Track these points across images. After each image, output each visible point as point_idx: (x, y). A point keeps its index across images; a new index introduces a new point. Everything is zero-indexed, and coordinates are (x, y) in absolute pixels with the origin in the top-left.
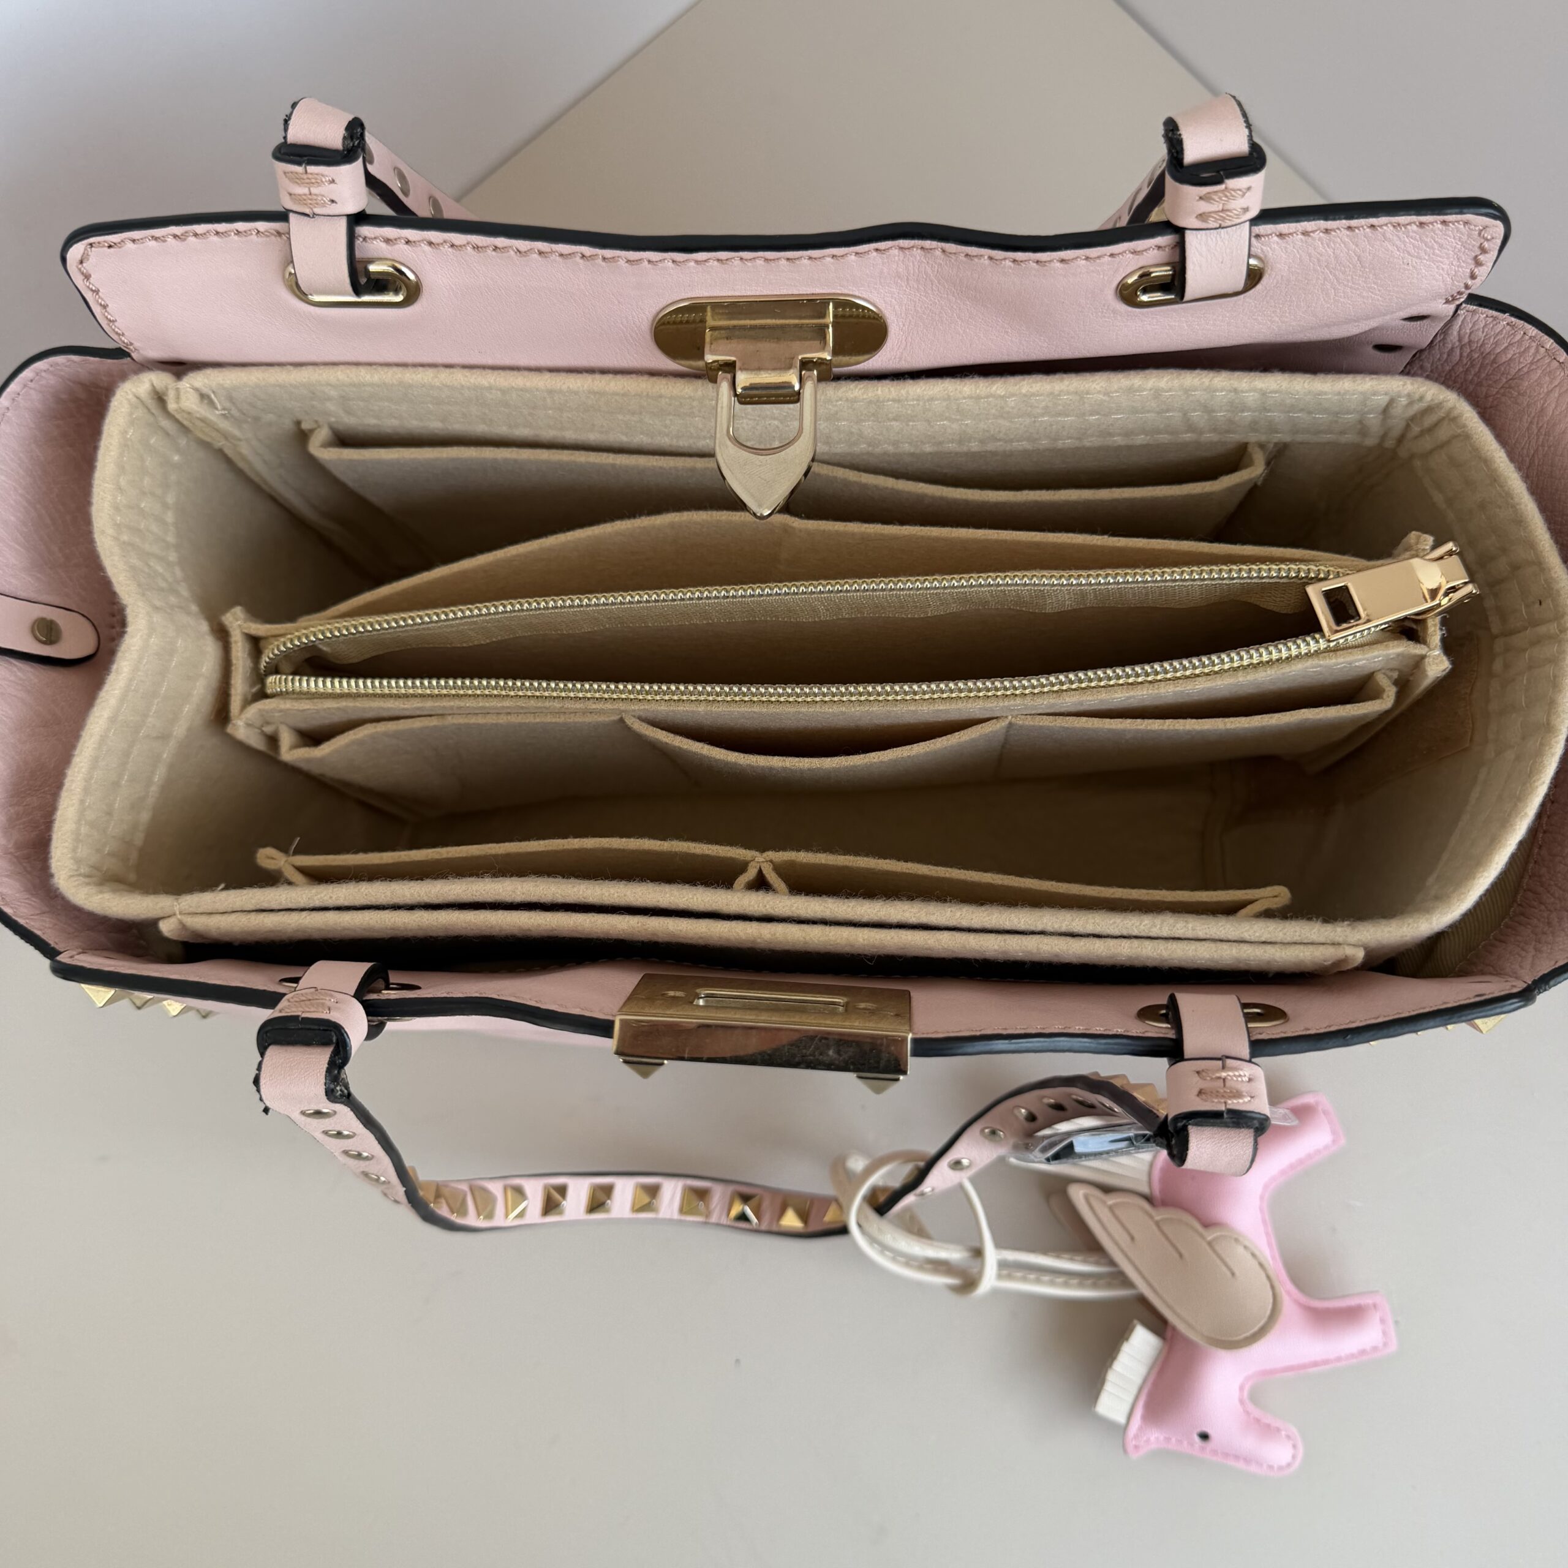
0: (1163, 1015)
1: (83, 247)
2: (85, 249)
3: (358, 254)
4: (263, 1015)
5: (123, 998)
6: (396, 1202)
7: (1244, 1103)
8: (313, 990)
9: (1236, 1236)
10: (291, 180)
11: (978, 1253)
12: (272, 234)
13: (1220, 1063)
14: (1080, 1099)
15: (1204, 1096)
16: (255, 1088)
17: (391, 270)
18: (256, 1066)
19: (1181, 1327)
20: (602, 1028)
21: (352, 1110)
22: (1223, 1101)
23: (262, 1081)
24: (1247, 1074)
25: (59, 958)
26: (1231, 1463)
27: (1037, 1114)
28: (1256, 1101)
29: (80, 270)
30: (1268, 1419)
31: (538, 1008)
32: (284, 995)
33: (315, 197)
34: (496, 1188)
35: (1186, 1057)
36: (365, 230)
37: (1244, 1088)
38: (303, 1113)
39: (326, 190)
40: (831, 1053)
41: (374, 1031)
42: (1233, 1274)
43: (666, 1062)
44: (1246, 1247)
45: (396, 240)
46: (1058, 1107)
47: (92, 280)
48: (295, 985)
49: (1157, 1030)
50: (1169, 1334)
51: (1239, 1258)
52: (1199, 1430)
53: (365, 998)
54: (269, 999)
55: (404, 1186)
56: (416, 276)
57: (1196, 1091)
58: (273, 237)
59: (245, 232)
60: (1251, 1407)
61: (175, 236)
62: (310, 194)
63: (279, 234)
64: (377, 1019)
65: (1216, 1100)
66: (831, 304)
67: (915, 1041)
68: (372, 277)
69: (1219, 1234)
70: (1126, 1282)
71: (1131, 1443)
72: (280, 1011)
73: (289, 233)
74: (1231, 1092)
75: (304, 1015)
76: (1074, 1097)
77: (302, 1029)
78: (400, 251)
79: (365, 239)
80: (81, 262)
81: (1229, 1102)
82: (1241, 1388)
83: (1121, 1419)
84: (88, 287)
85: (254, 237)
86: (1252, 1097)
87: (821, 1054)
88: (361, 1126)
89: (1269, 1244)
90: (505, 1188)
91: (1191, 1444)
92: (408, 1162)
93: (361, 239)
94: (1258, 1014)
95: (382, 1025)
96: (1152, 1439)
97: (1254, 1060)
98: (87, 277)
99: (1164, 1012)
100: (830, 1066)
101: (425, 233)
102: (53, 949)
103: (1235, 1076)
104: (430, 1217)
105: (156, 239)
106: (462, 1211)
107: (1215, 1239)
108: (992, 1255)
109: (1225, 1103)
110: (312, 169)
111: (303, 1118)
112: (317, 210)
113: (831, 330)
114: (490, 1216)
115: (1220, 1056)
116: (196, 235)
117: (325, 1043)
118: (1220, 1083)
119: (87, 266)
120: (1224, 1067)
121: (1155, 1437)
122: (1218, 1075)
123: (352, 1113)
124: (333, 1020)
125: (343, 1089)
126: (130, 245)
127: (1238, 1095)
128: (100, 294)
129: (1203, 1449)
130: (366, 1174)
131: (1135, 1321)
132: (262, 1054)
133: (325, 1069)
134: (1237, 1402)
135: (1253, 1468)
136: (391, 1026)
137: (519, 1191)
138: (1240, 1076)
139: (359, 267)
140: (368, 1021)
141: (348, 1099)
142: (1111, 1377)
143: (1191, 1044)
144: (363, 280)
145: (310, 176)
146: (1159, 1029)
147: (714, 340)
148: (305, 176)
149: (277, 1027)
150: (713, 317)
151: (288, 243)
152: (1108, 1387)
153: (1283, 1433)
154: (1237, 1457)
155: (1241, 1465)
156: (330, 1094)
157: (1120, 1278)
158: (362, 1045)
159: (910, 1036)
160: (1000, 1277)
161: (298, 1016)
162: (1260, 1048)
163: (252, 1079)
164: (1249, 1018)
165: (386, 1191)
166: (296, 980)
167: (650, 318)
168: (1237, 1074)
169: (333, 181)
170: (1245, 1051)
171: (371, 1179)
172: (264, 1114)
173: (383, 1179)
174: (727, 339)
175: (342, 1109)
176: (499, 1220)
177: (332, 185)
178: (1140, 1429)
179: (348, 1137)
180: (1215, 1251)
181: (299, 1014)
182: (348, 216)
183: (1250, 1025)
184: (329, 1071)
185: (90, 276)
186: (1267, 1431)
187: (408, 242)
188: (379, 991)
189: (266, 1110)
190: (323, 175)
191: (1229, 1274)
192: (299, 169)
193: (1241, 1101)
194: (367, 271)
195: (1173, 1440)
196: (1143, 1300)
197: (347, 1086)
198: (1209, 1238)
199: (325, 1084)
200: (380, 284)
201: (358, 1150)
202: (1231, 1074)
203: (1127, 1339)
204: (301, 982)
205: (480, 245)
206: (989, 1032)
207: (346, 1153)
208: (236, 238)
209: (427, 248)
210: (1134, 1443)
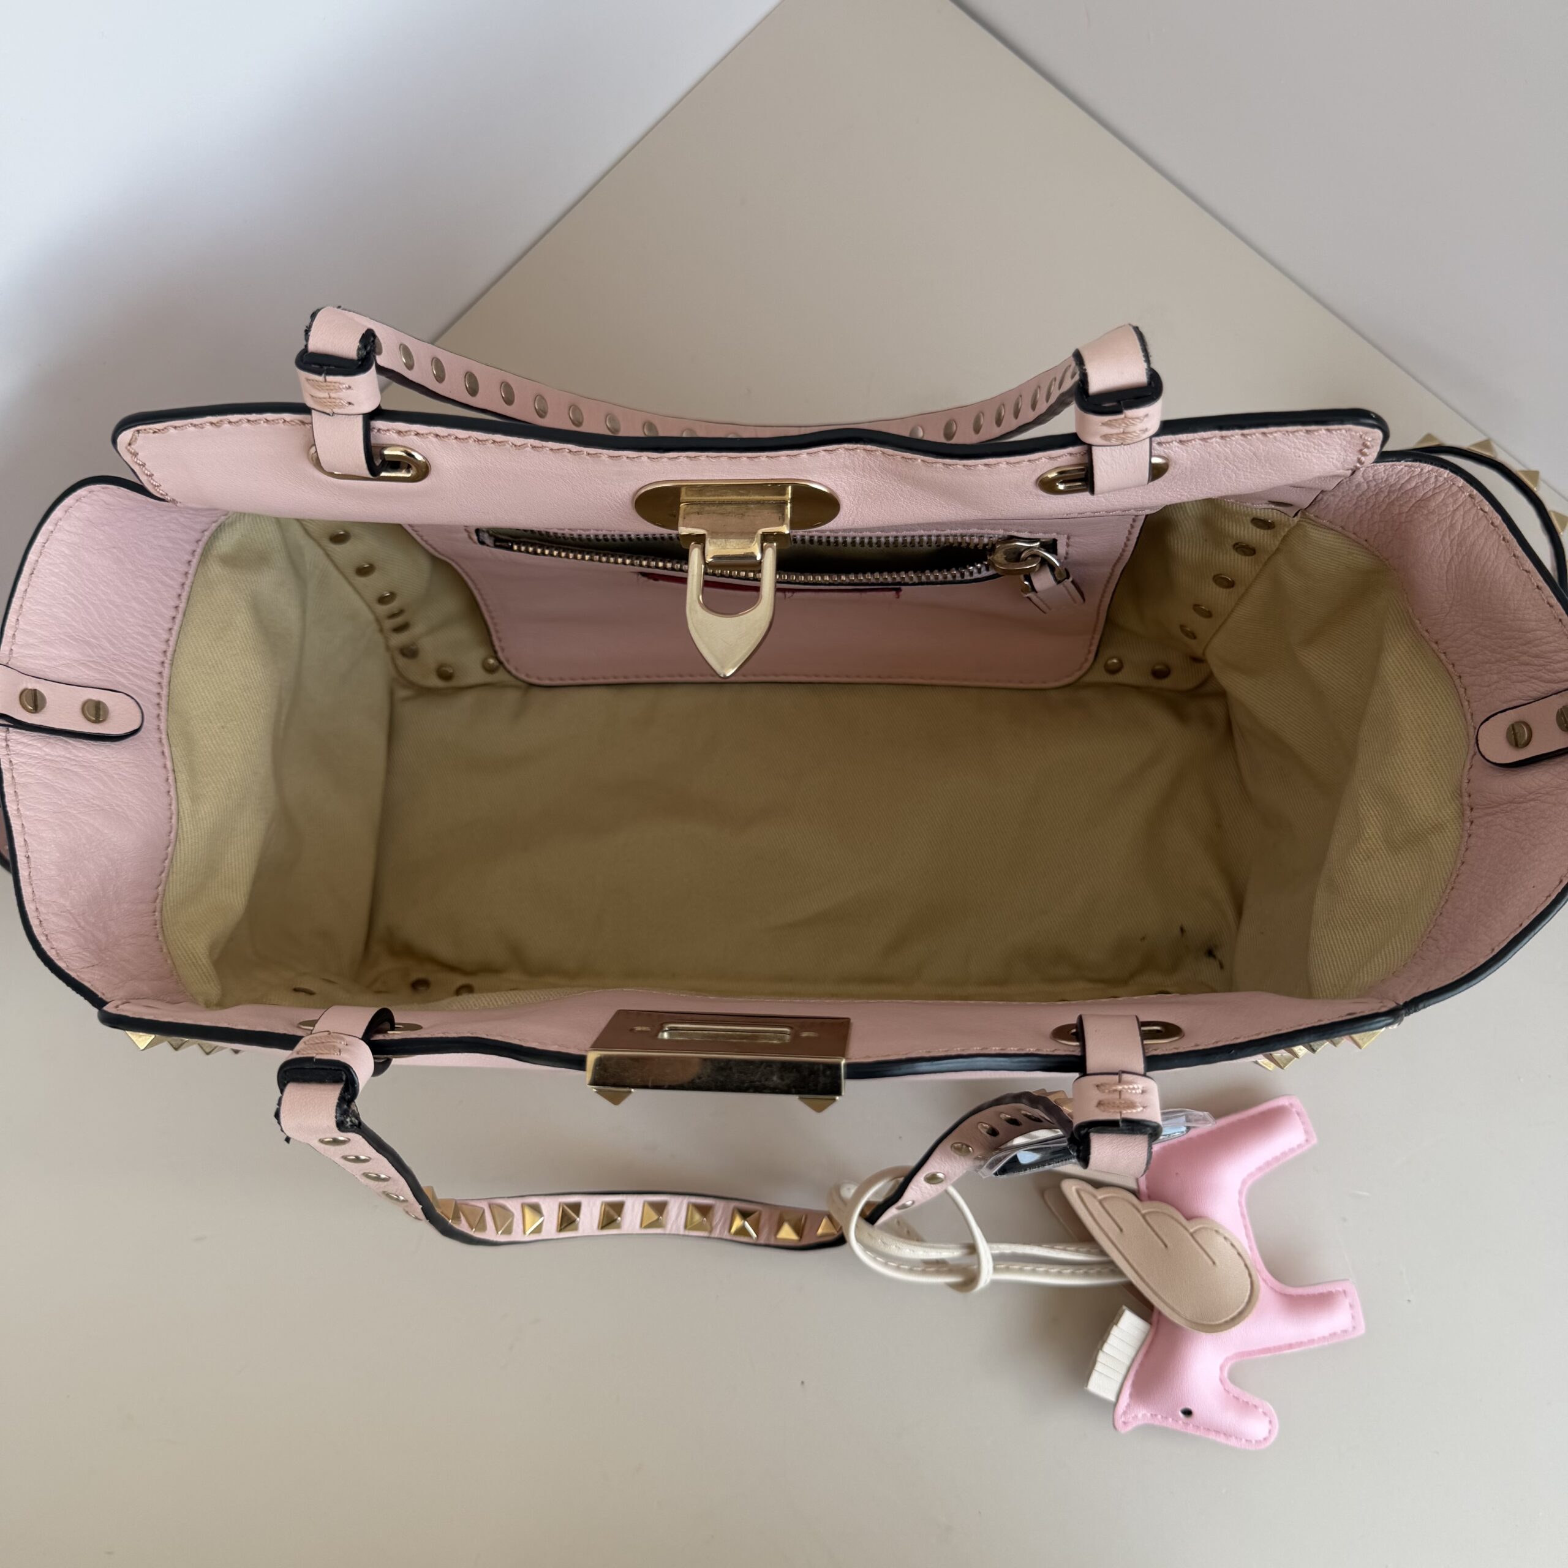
0: (1073, 1034)
1: (132, 433)
2: (133, 435)
3: (373, 441)
4: (283, 1055)
5: (161, 1042)
6: (416, 1218)
7: (1137, 1112)
8: (326, 1033)
9: (1216, 1229)
10: (313, 386)
11: (972, 1249)
12: (297, 424)
13: (1117, 1077)
14: (1029, 1114)
15: (1102, 1108)
16: (276, 1121)
17: (404, 454)
18: (277, 1102)
19: (1166, 1311)
20: (577, 1062)
21: (363, 1137)
22: (1118, 1111)
23: (282, 1115)
24: (1140, 1086)
25: (106, 1008)
26: (1212, 1436)
27: (998, 1129)
28: (1148, 1110)
29: (129, 450)
30: (1247, 1397)
31: (521, 1046)
32: (301, 1037)
33: (334, 400)
34: (514, 1206)
35: (1088, 1072)
36: (378, 424)
37: (1138, 1100)
38: (322, 1141)
39: (345, 395)
40: (775, 1078)
41: (380, 1068)
42: (1214, 1263)
43: (633, 1090)
44: (1225, 1238)
45: (406, 432)
46: (1013, 1122)
47: (139, 457)
48: (312, 1028)
49: (1066, 1048)
50: (1155, 1318)
51: (1218, 1247)
52: (1183, 1407)
53: (372, 1039)
54: (287, 1041)
55: (420, 1204)
56: (424, 457)
57: (1095, 1102)
58: (298, 426)
59: (273, 421)
60: (1230, 1386)
61: (212, 423)
62: (330, 397)
63: (303, 423)
64: (382, 1058)
65: (1113, 1111)
66: (790, 487)
67: (848, 1065)
68: (387, 459)
69: (1201, 1226)
70: (1116, 1270)
71: (1119, 1421)
72: (298, 1053)
73: (312, 423)
74: (1125, 1103)
75: (318, 1057)
76: (1023, 1112)
77: (316, 1069)
78: (411, 441)
79: (379, 430)
80: (130, 444)
81: (1124, 1112)
82: (1222, 1368)
83: (1112, 1398)
84: (136, 462)
85: (281, 425)
86: (1144, 1107)
87: (766, 1080)
88: (374, 1151)
89: (1247, 1236)
90: (523, 1206)
91: (1176, 1420)
92: (423, 1183)
93: (376, 431)
94: (1158, 1031)
95: (387, 1062)
96: (1140, 1416)
97: (1148, 1074)
98: (135, 454)
99: (1074, 1031)
100: (775, 1090)
101: (432, 428)
102: (101, 999)
103: (1129, 1088)
104: (449, 1232)
105: (195, 426)
106: (481, 1225)
107: (1195, 1232)
108: (986, 1251)
109: (1121, 1113)
110: (330, 378)
111: (323, 1146)
112: (336, 410)
113: (789, 506)
114: (508, 1231)
115: (1117, 1071)
116: (230, 422)
117: (335, 1081)
118: (1116, 1096)
119: (134, 448)
120: (1120, 1081)
121: (1142, 1414)
122: (1114, 1088)
123: (364, 1140)
124: (343, 1061)
125: (353, 1119)
126: (172, 431)
127: (1132, 1105)
128: (146, 467)
129: (1186, 1424)
130: (388, 1195)
131: (1124, 1307)
132: (282, 1091)
133: (336, 1104)
134: (1218, 1380)
135: (1233, 1442)
136: (396, 1061)
137: (536, 1209)
138: (1134, 1089)
139: (375, 451)
140: (374, 1058)
141: (359, 1128)
142: (1101, 1357)
143: (1093, 1062)
144: (378, 462)
145: (329, 384)
146: (1068, 1048)
147: (687, 514)
148: (325, 384)
149: (294, 1067)
150: (686, 493)
151: (311, 431)
152: (1098, 1367)
153: (1261, 1410)
154: (1217, 1432)
155: (1221, 1439)
156: (341, 1126)
157: (1111, 1267)
158: (369, 1082)
159: (843, 1062)
160: (995, 1270)
161: (312, 1058)
162: (1153, 1063)
163: (273, 1113)
164: (1145, 1036)
165: (407, 1209)
166: (313, 1023)
167: (631, 493)
168: (1131, 1087)
169: (350, 387)
170: (1139, 1065)
171: (391, 1198)
172: (286, 1142)
173: (402, 1198)
174: (698, 513)
175: (356, 1138)
176: (517, 1235)
177: (349, 391)
178: (1128, 1406)
179: (364, 1161)
180: (1197, 1242)
181: (314, 1055)
182: (364, 414)
183: (1146, 1042)
184: (339, 1105)
185: (138, 454)
186: (1246, 1407)
187: (417, 434)
188: (385, 1032)
189: (288, 1140)
190: (340, 383)
191: (1210, 1263)
192: (320, 378)
193: (1134, 1111)
194: (382, 456)
195: (1159, 1417)
196: (1130, 1287)
197: (357, 1117)
198: (1191, 1230)
199: (336, 1117)
200: (395, 464)
201: (376, 1172)
202: (1126, 1087)
203: (1116, 1324)
204: (317, 1025)
205: (480, 438)
206: (914, 1055)
207: (366, 1175)
208: (265, 425)
209: (434, 440)
210: (1123, 1419)
